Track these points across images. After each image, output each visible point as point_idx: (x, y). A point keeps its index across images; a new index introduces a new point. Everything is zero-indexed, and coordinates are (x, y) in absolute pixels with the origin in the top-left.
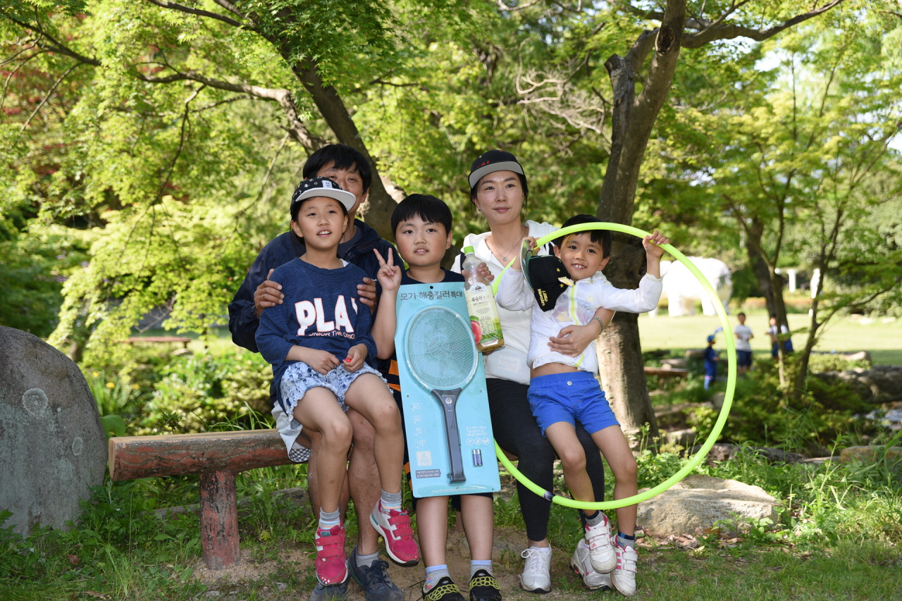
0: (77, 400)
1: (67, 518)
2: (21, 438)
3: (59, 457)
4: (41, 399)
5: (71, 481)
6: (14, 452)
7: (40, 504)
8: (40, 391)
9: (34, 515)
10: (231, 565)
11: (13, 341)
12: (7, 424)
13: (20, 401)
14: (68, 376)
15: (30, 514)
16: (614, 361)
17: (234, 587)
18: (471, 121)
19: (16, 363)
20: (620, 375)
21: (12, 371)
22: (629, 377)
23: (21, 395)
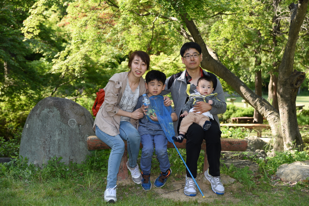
0: (87, 123)
1: (82, 160)
2: (67, 134)
3: (80, 141)
4: (74, 122)
5: (84, 149)
6: (65, 138)
7: (73, 155)
8: (74, 119)
9: (71, 159)
11: (66, 103)
12: (63, 129)
13: (67, 122)
14: (84, 115)
15: (70, 158)
17: (123, 187)
19: (67, 110)
21: (65, 113)
23: (68, 121)
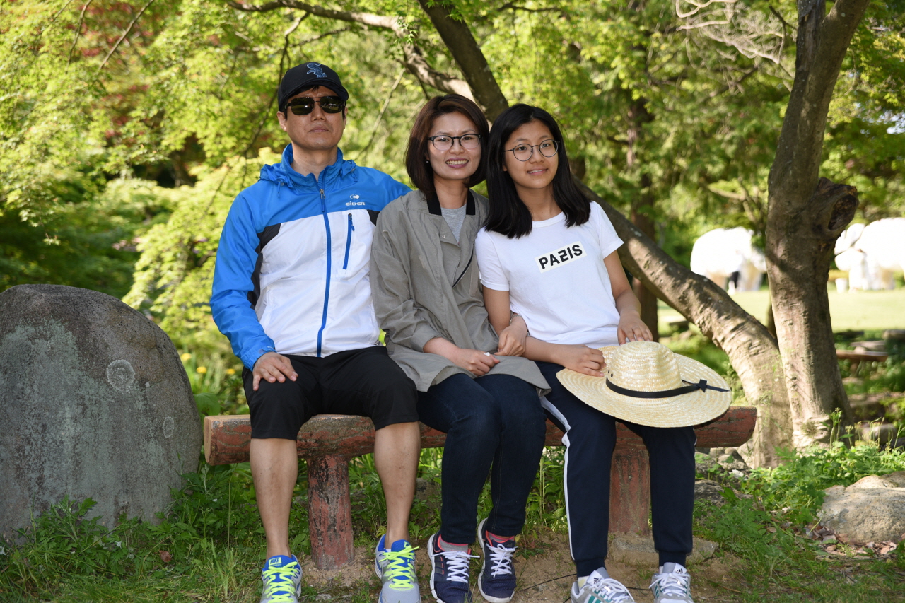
0: (168, 374)
1: (157, 509)
2: (105, 417)
3: (148, 439)
4: (127, 372)
5: (161, 467)
6: (99, 432)
7: (127, 492)
8: (126, 362)
9: (121, 504)
10: (344, 565)
11: (95, 305)
12: (90, 400)
13: (104, 374)
14: (157, 347)
15: (116, 503)
16: (797, 334)
17: (347, 590)
18: (617, 54)
19: (99, 330)
20: (804, 351)
21: (94, 340)
22: (815, 354)
23: (105, 367)
